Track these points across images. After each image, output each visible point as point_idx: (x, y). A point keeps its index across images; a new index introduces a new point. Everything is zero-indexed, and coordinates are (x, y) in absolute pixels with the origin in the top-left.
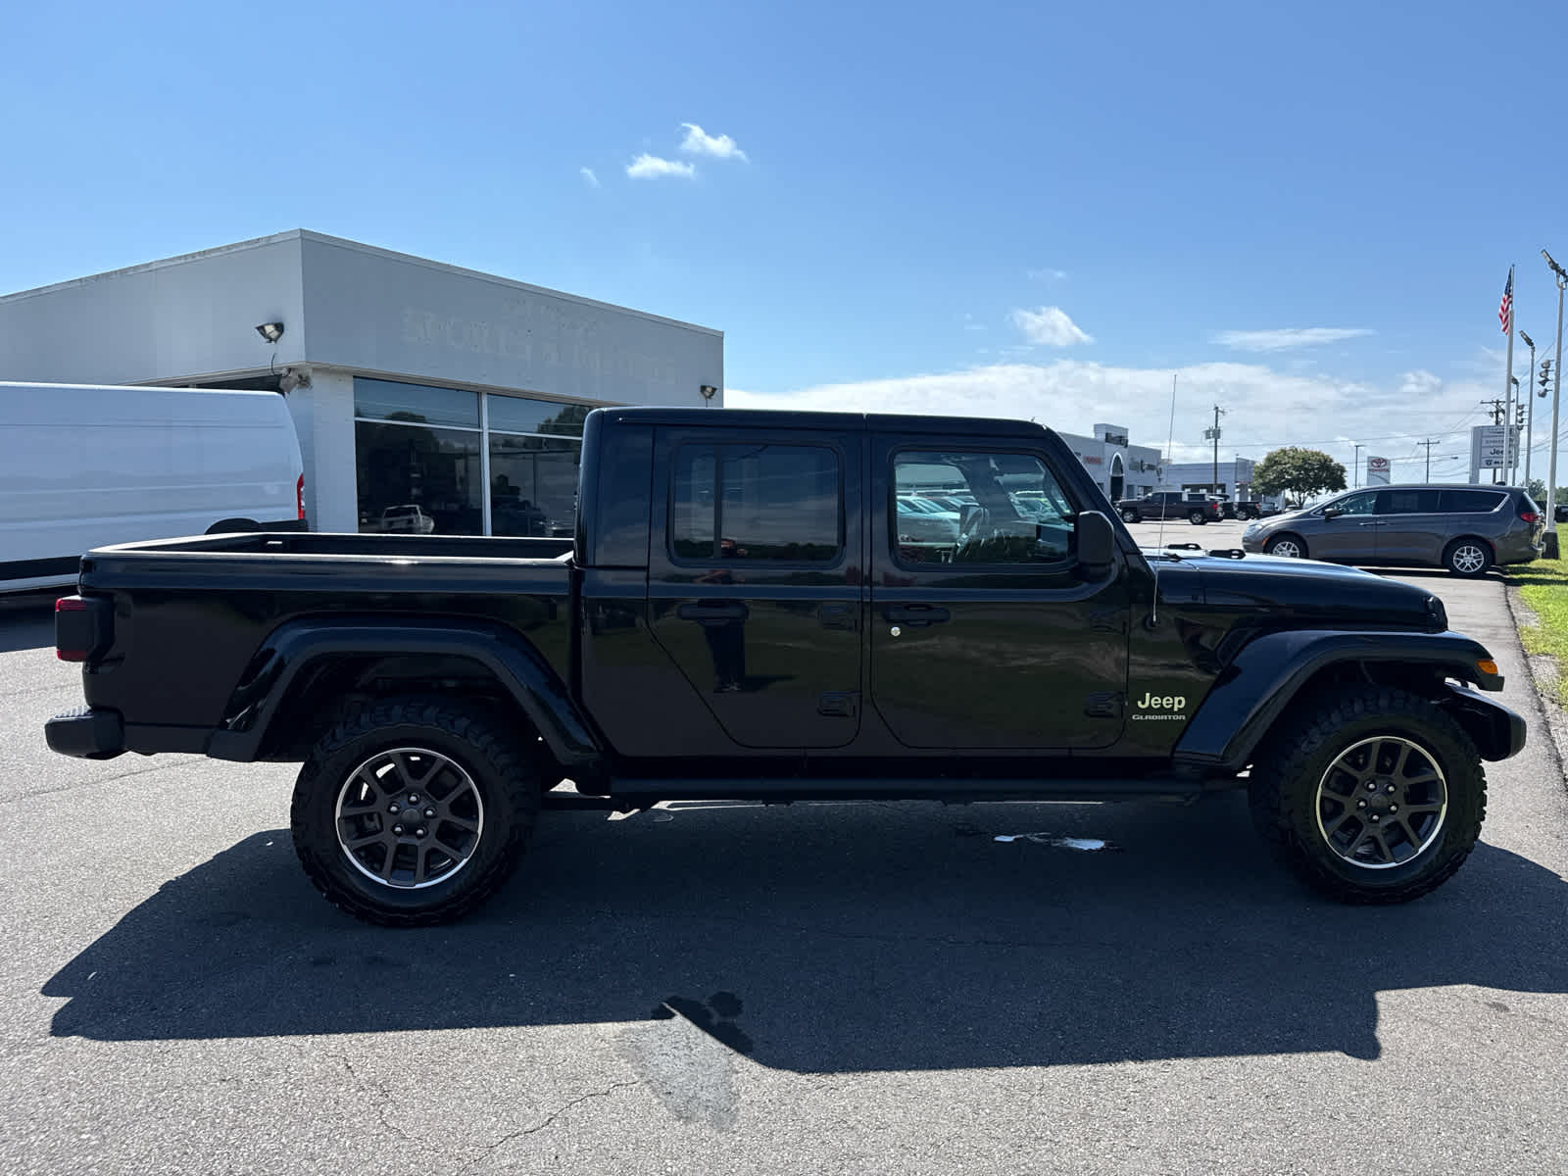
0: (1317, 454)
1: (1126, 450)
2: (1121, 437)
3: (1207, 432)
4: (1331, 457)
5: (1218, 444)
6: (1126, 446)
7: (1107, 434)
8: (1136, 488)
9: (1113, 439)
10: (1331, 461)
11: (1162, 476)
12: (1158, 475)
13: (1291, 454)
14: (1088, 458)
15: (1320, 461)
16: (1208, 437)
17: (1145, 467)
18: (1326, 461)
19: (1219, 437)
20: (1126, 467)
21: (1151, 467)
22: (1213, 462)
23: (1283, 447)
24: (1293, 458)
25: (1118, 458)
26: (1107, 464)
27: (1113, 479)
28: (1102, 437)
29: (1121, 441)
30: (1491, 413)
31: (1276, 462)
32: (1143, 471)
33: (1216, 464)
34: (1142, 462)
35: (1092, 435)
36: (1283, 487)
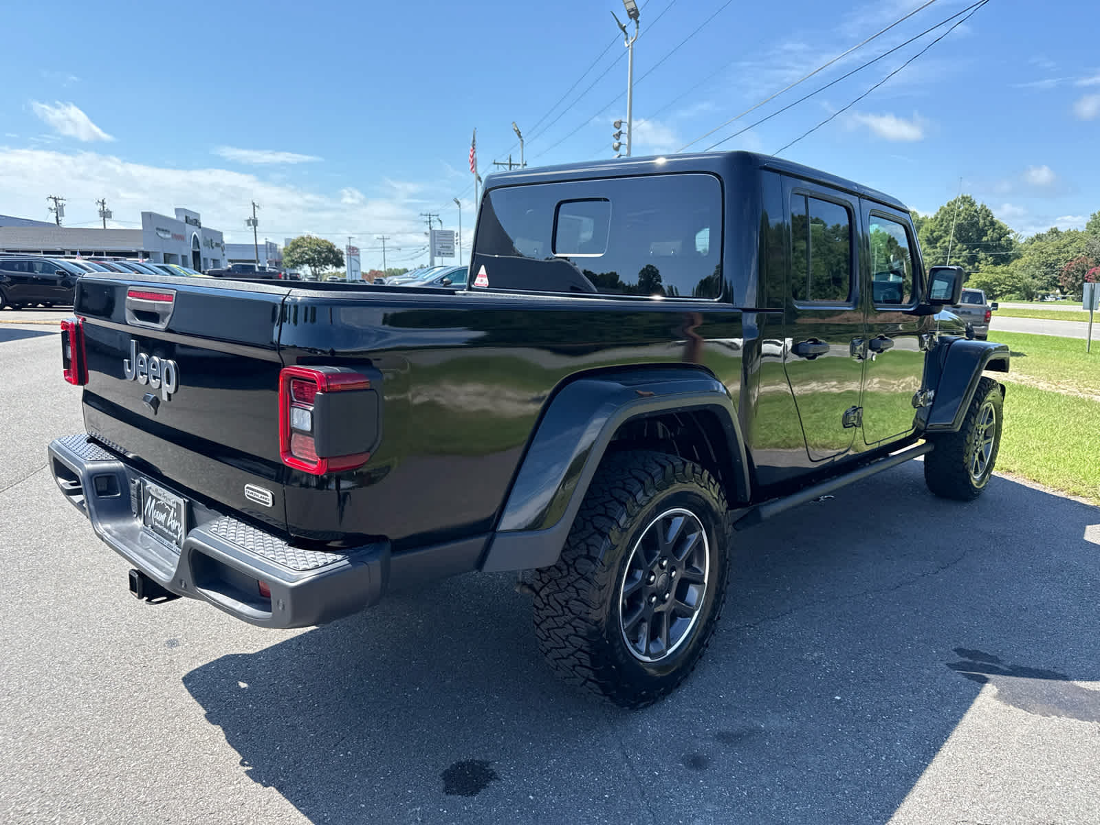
0: (326, 241)
1: (200, 230)
2: (196, 220)
3: (248, 221)
4: (334, 244)
5: (257, 230)
6: (200, 227)
7: (186, 217)
8: (209, 260)
9: (191, 221)
10: (335, 247)
11: (225, 252)
12: (223, 251)
13: (309, 240)
14: (175, 235)
15: (327, 247)
16: (249, 225)
17: (214, 245)
18: (331, 246)
19: (257, 225)
20: (201, 244)
21: (217, 245)
22: (254, 243)
23: (302, 235)
24: (310, 243)
25: (195, 236)
26: (188, 241)
27: (194, 252)
28: (182, 219)
29: (196, 223)
30: (426, 222)
31: (298, 246)
32: (213, 248)
33: (256, 245)
34: (211, 240)
35: (174, 217)
36: (303, 263)
